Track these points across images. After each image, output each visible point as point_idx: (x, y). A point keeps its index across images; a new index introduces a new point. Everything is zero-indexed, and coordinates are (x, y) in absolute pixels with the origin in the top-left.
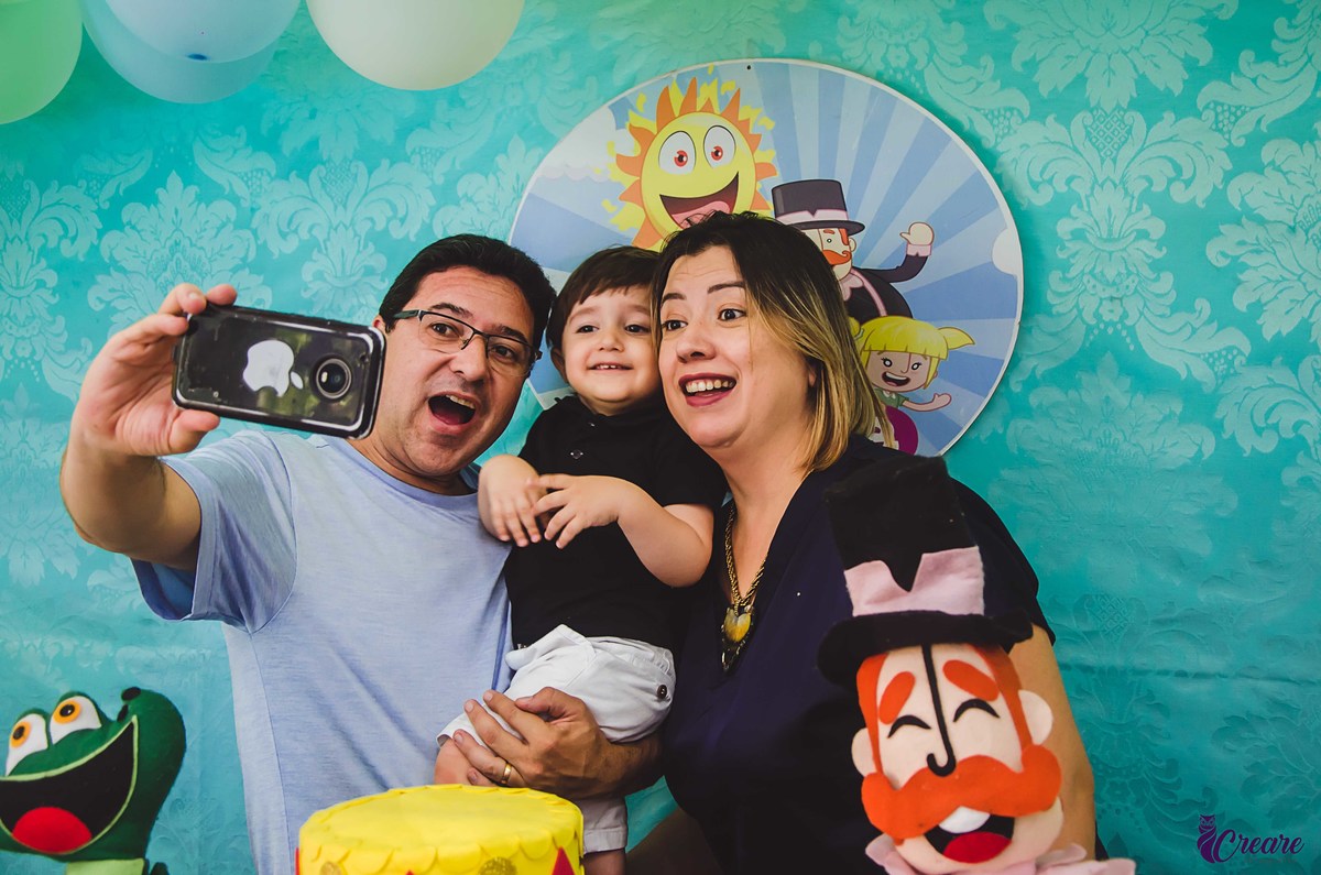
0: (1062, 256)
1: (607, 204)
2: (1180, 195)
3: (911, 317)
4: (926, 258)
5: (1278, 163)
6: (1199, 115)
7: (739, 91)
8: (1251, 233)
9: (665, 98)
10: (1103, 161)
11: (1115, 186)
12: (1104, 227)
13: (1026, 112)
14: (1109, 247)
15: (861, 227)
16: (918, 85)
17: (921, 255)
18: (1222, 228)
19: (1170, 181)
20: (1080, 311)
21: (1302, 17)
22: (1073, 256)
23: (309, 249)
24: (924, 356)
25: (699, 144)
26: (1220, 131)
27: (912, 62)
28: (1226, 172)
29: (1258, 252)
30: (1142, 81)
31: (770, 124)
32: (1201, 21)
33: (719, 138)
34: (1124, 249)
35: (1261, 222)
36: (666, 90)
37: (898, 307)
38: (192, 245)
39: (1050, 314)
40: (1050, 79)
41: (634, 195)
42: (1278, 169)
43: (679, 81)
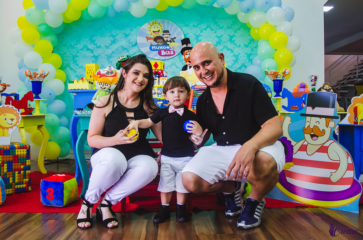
1: (147, 31)
2: (196, 34)
6: (198, 27)
9: (153, 22)
10: (191, 31)
12: (191, 36)
13: (185, 26)
15: (171, 35)
17: (176, 37)
23: (117, 35)
26: (200, 29)
28: (200, 32)
30: (194, 24)
31: (163, 25)
33: (158, 26)
34: (192, 38)
35: (203, 36)
37: (174, 41)
40: (187, 23)
41: (150, 31)
42: (204, 32)
43: (155, 21)
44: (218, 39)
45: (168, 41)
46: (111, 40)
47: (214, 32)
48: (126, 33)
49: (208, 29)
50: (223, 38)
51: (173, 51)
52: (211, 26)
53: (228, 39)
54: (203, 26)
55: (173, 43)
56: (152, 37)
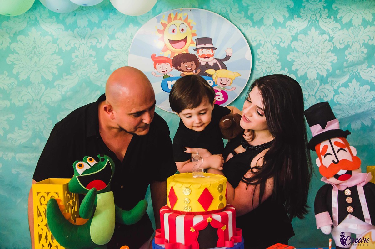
0: (258, 57)
1: (155, 41)
2: (282, 45)
3: (227, 69)
4: (230, 56)
5: (301, 39)
6: (286, 28)
7: (188, 16)
8: (296, 54)
9: (170, 16)
10: (267, 37)
11: (269, 42)
12: (267, 51)
13: (251, 25)
14: (268, 56)
15: (216, 49)
16: (228, 17)
17: (230, 55)
18: (290, 53)
19: (280, 42)
20: (262, 70)
21: (306, 8)
22: (261, 57)
24: (230, 79)
25: (178, 27)
26: (290, 32)
27: (227, 11)
28: (291, 41)
29: (297, 58)
30: (275, 20)
31: (195, 24)
32: (286, 8)
34: (271, 57)
35: (298, 52)
36: (170, 15)
37: (224, 67)
38: (39, 47)
39: (256, 70)
40: (256, 18)
42: (301, 40)
43: (173, 12)
44: (336, 58)
45: (210, 67)
46: (57, 65)
47: (328, 37)
48: (99, 46)
49: (314, 32)
50: (350, 54)
51: (223, 92)
52: (320, 21)
53: (363, 55)
54: (299, 24)
55: (221, 72)
56: (167, 56)
